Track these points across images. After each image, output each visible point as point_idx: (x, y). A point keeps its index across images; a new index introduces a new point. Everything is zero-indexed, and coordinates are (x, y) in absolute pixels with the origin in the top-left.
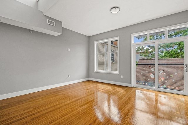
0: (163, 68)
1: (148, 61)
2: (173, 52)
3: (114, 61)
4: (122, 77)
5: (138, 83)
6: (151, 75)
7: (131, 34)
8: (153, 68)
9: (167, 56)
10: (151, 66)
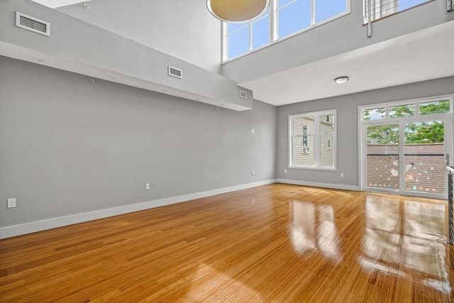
0: (411, 161)
1: (382, 148)
2: (438, 128)
3: (308, 148)
4: (342, 175)
5: (371, 185)
6: (392, 172)
7: (359, 107)
8: (397, 161)
9: (424, 138)
10: (393, 157)
